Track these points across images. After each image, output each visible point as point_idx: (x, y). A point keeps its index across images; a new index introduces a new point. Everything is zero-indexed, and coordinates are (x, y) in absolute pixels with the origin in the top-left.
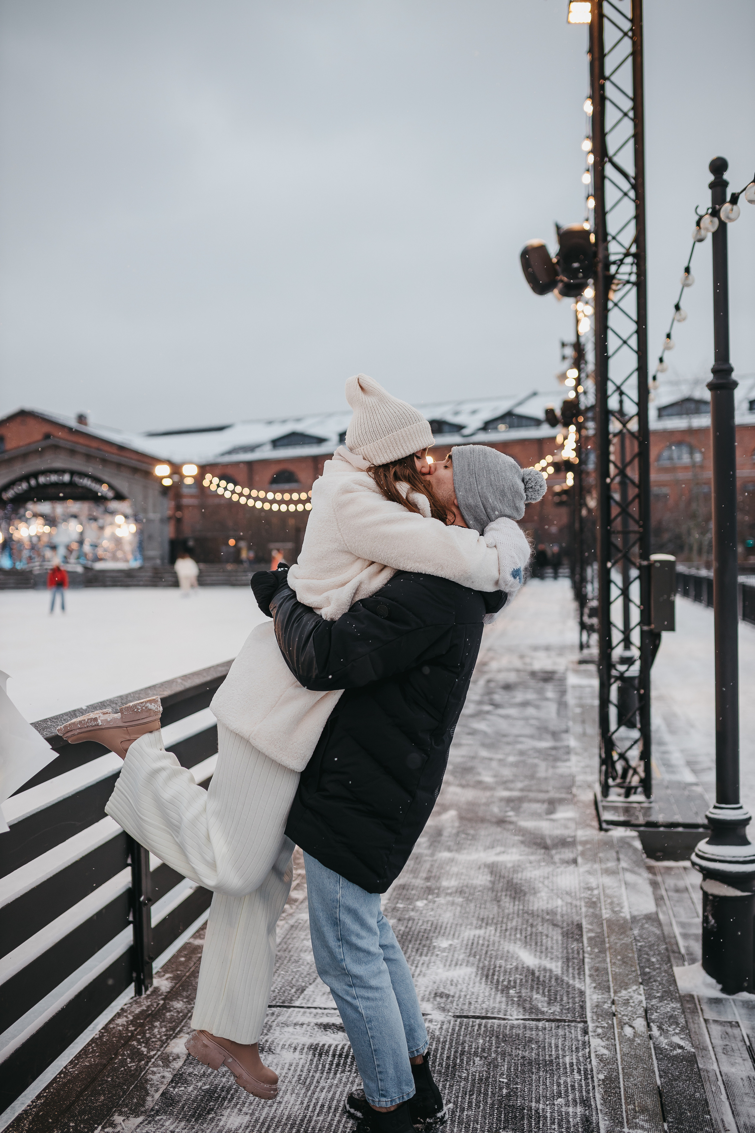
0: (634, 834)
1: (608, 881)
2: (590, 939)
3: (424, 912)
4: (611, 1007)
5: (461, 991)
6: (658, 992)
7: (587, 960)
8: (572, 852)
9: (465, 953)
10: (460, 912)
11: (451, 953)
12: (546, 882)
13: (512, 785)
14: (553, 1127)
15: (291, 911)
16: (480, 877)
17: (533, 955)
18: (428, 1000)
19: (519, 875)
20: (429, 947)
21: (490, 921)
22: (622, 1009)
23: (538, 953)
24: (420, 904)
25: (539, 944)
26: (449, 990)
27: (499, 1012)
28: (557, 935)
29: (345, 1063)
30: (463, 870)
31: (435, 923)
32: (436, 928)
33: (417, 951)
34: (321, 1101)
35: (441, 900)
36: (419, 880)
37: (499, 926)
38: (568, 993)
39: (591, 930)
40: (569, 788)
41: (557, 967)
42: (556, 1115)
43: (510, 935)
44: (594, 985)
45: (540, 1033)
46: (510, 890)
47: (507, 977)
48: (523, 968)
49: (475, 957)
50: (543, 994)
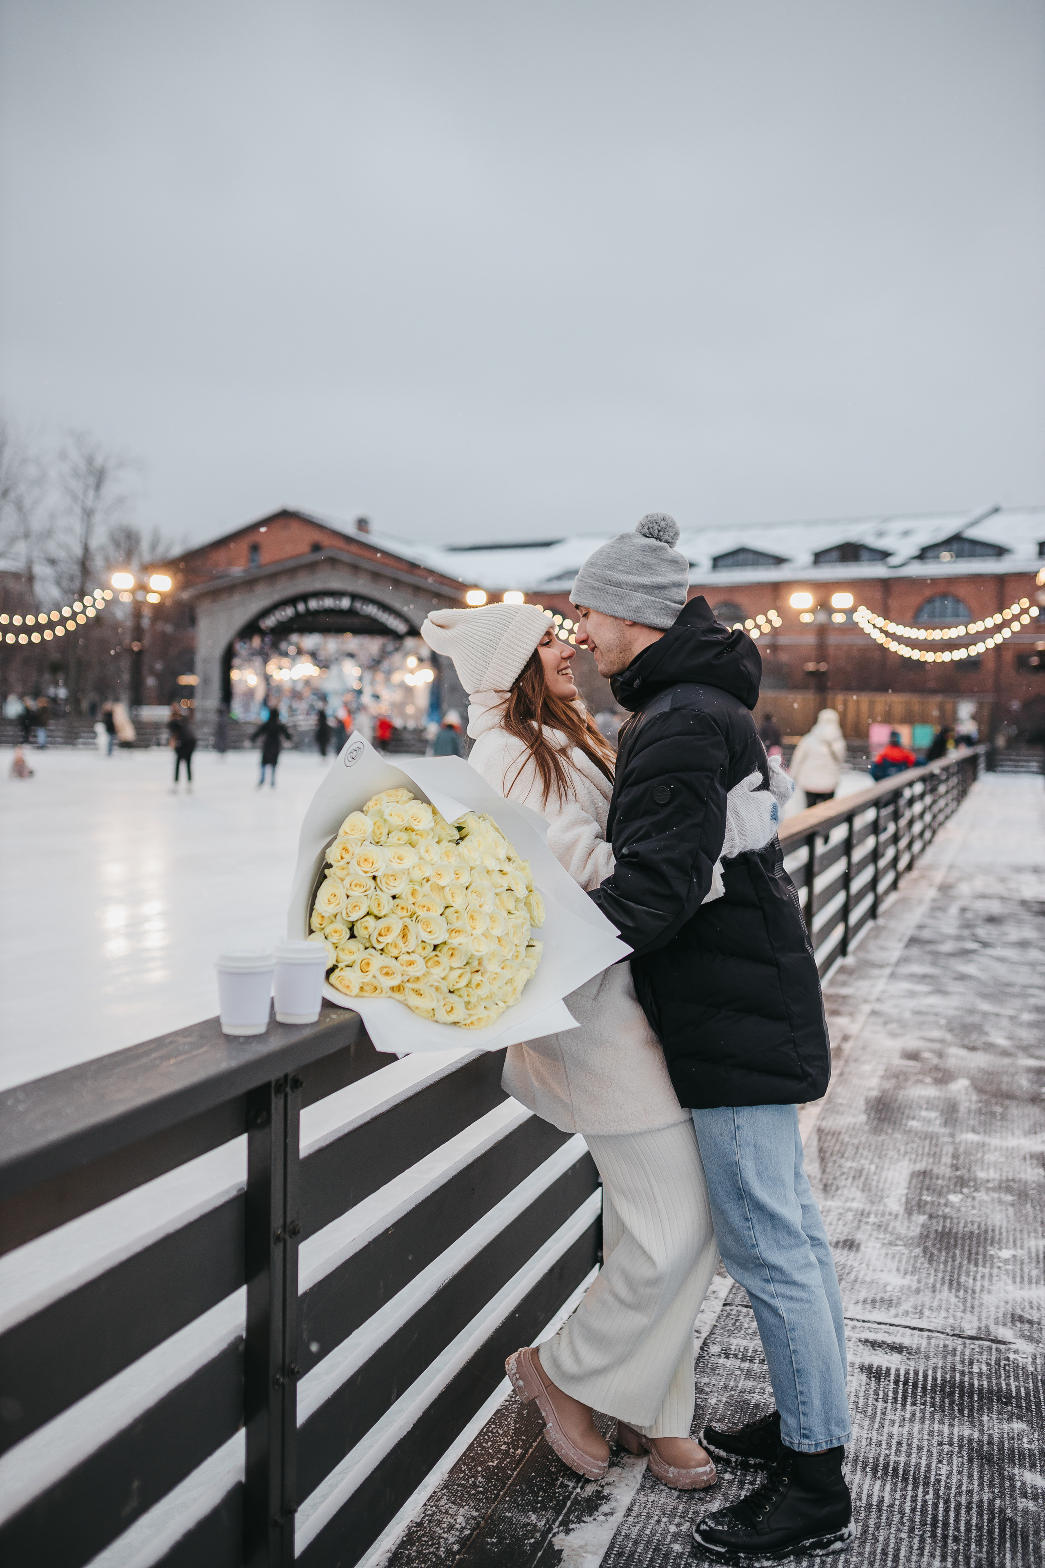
3: (963, 1209)
9: (1036, 1268)
10: (1015, 1214)
11: (1019, 1267)
13: (1037, 1052)
16: (1029, 1170)
18: (1005, 1325)
20: (985, 1256)
24: (954, 1198)
26: (1031, 1315)
29: (914, 1394)
30: (1002, 1159)
31: (983, 1225)
32: (986, 1232)
33: (969, 1259)
34: (895, 1437)
35: (981, 1196)
36: (943, 1168)
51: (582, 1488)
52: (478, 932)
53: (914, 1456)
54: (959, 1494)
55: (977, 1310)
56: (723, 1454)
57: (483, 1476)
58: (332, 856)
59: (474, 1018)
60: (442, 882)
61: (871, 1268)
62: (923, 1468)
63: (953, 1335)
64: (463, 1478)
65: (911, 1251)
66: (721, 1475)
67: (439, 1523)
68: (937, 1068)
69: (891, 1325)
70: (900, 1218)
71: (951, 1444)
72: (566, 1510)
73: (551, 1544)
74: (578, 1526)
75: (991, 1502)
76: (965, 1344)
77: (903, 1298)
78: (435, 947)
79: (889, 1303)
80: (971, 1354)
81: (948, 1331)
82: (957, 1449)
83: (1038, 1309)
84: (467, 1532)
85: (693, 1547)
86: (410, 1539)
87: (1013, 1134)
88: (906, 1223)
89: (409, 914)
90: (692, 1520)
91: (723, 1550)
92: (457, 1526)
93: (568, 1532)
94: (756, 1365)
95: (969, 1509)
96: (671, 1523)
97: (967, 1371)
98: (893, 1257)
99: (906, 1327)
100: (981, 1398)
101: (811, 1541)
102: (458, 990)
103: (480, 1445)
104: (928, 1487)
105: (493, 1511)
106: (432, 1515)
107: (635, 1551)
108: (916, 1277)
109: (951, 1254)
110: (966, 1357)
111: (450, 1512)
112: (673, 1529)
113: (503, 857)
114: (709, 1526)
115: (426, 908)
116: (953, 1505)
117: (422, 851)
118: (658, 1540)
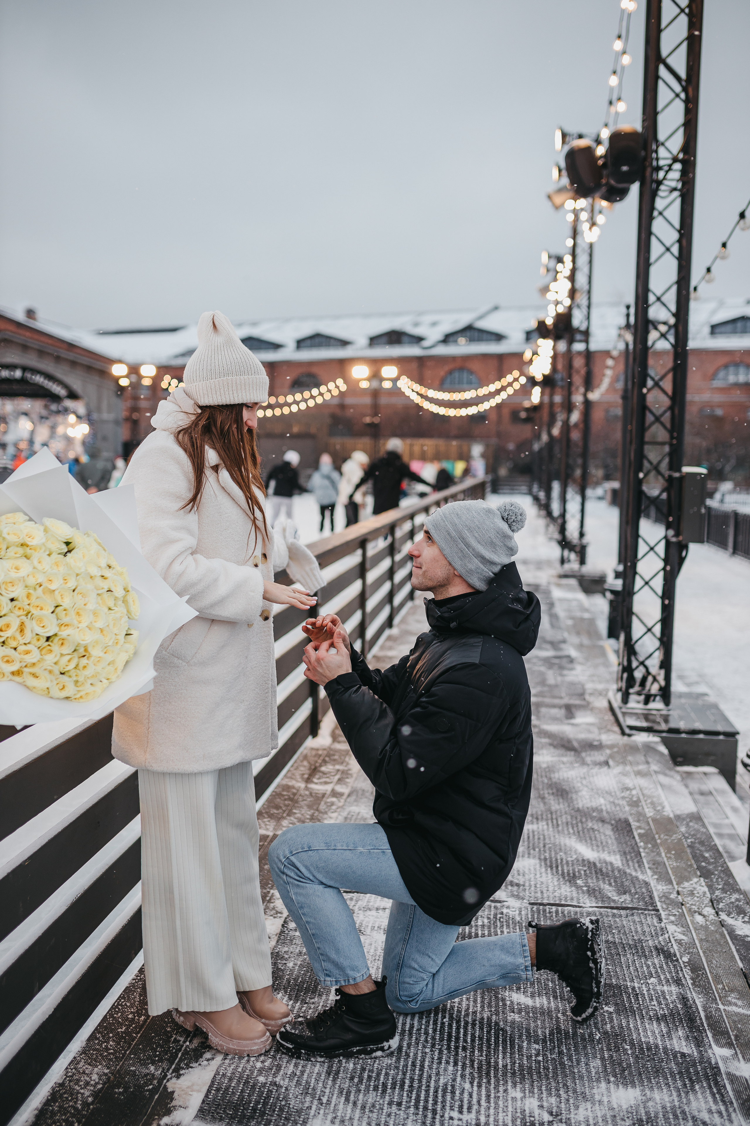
0: (657, 739)
1: (642, 782)
2: (640, 835)
4: (677, 897)
5: (530, 880)
6: (719, 885)
7: (643, 854)
8: (602, 755)
12: (584, 782)
14: (653, 1003)
15: (341, 804)
17: (590, 848)
19: (556, 775)
21: (540, 817)
22: (689, 899)
23: (595, 848)
25: (593, 839)
26: (518, 880)
27: (572, 899)
28: (608, 831)
37: (550, 822)
38: (634, 884)
39: (639, 828)
40: (581, 695)
41: (616, 860)
42: (653, 993)
43: (563, 830)
44: (656, 877)
45: (617, 920)
46: (552, 789)
47: (571, 869)
48: (583, 860)
49: (534, 850)
50: (610, 884)
51: (190, 1042)
52: (83, 625)
54: (467, 1015)
57: (114, 1041)
59: (82, 693)
60: (53, 587)
64: (98, 1044)
67: (78, 1081)
72: (177, 1060)
73: (165, 1088)
74: (187, 1071)
75: (489, 1019)
78: (48, 639)
84: (99, 1086)
86: (54, 1096)
89: (25, 613)
92: (92, 1082)
93: (178, 1077)
95: (474, 1025)
96: (257, 1061)
101: (358, 1048)
102: (68, 671)
104: (446, 1013)
105: (121, 1067)
106: (72, 1076)
107: (230, 1086)
111: (87, 1072)
112: (259, 1065)
113: (104, 565)
115: (39, 608)
116: (462, 1024)
117: (35, 562)
118: (247, 1075)
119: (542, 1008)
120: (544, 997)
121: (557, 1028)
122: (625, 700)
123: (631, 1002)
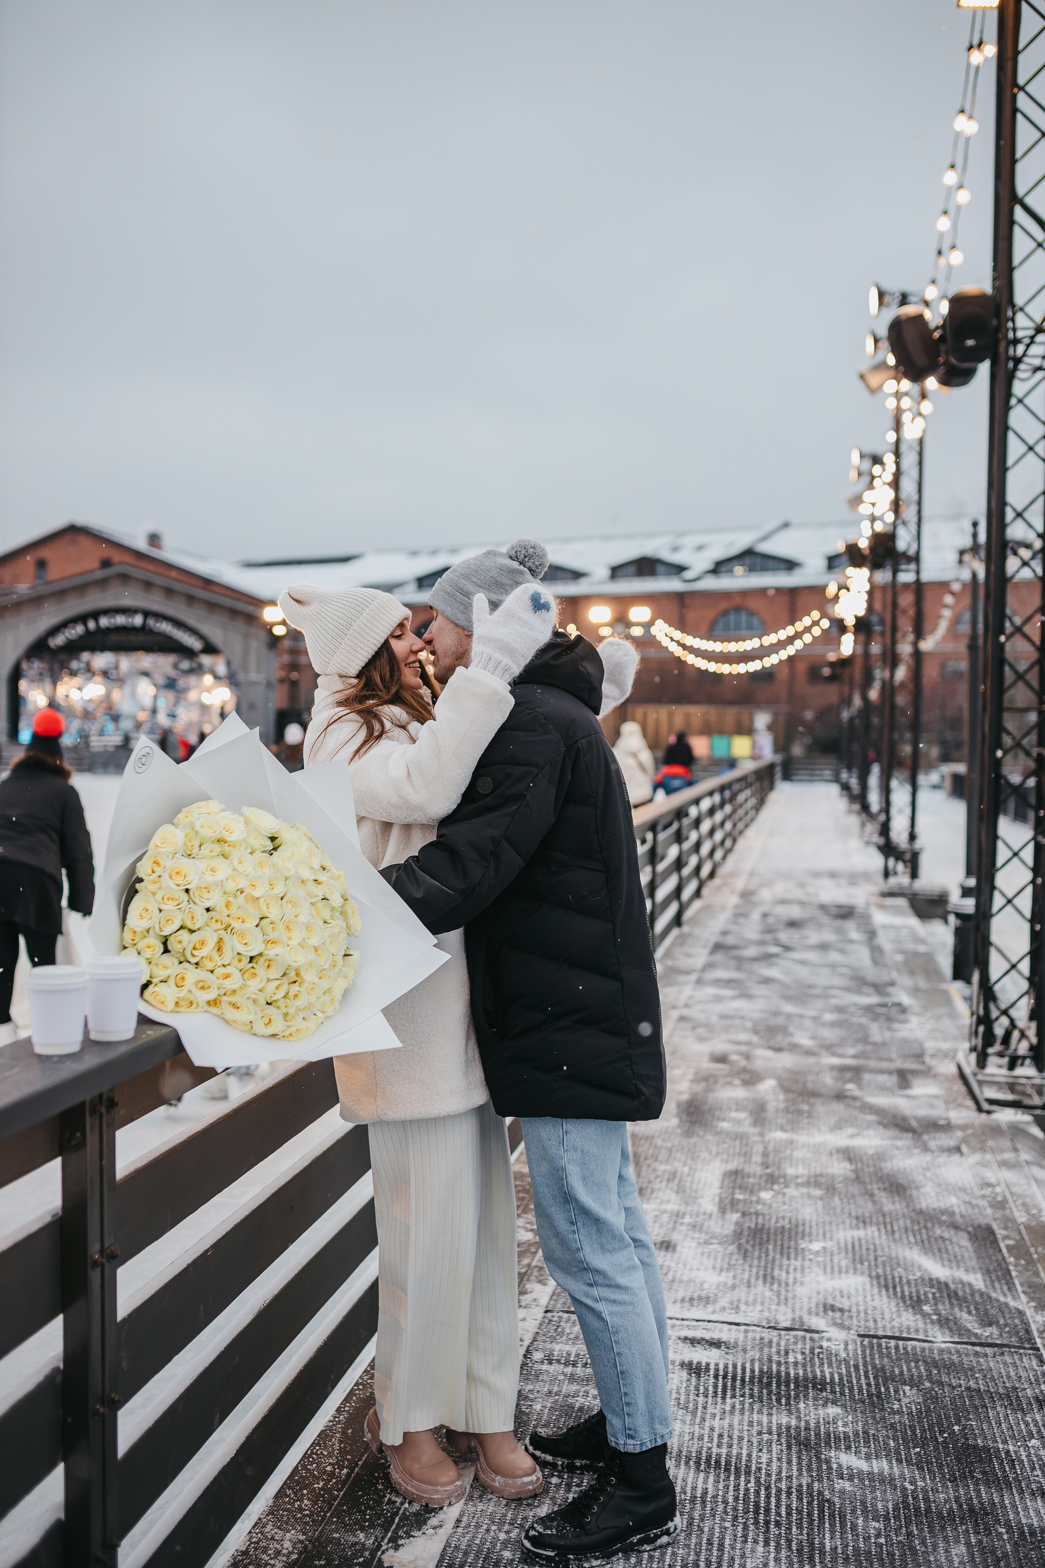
0: (1028, 1118)
1: (1009, 1175)
2: (1009, 1248)
3: (774, 1205)
5: (857, 1304)
7: (1014, 1274)
8: (951, 1138)
9: (846, 1258)
10: (824, 1207)
11: (828, 1258)
12: (928, 1174)
13: (840, 1051)
14: (1035, 1473)
16: (836, 1164)
17: (940, 1264)
18: (817, 1314)
19: (889, 1165)
20: (796, 1249)
21: (868, 1221)
23: (946, 1263)
24: (765, 1195)
25: (944, 1250)
26: (841, 1303)
27: (917, 1331)
28: (964, 1241)
29: (734, 1388)
30: (810, 1155)
31: (794, 1220)
32: (797, 1226)
33: (782, 1253)
34: (716, 1429)
35: (791, 1191)
36: (754, 1166)
37: (882, 1227)
38: (1003, 1313)
39: (1006, 1237)
40: (919, 1056)
41: (977, 1280)
42: (1035, 1459)
43: (901, 1239)
44: (1033, 1304)
45: (982, 1360)
46: (883, 1183)
47: (914, 1290)
48: (931, 1280)
49: (862, 1263)
50: (969, 1313)
51: (410, 1503)
52: (294, 942)
53: (735, 1446)
54: (779, 1480)
55: (790, 1302)
56: (549, 1458)
57: (309, 1499)
58: (142, 870)
59: (293, 1030)
60: (257, 893)
61: (688, 1267)
62: (744, 1458)
63: (769, 1328)
64: (289, 1503)
65: (726, 1249)
66: (549, 1480)
67: (265, 1550)
68: (744, 1070)
69: (709, 1321)
70: (714, 1217)
71: (770, 1433)
72: (394, 1526)
73: (380, 1561)
74: (407, 1541)
75: (810, 1486)
76: (780, 1335)
77: (720, 1294)
78: (252, 959)
79: (706, 1300)
80: (787, 1345)
81: (764, 1323)
82: (776, 1437)
83: (849, 1298)
84: (294, 1557)
85: (522, 1552)
87: (819, 1130)
88: (720, 1222)
89: (224, 926)
90: (521, 1526)
91: (552, 1554)
92: (285, 1551)
93: (397, 1548)
94: (579, 1369)
95: (789, 1493)
96: (500, 1530)
97: (783, 1361)
98: (709, 1256)
99: (723, 1323)
100: (797, 1386)
101: (638, 1537)
102: (275, 1001)
103: (305, 1467)
104: (750, 1476)
105: (320, 1533)
106: (257, 1543)
107: (466, 1561)
108: (731, 1274)
109: (764, 1250)
110: (782, 1348)
111: (276, 1538)
112: (502, 1536)
113: (317, 866)
114: (538, 1531)
115: (241, 920)
116: (774, 1492)
117: (236, 862)
118: (488, 1549)
119: (881, 1474)
120: (884, 1460)
121: (903, 1502)
122: (982, 1062)
123: (1005, 1471)
